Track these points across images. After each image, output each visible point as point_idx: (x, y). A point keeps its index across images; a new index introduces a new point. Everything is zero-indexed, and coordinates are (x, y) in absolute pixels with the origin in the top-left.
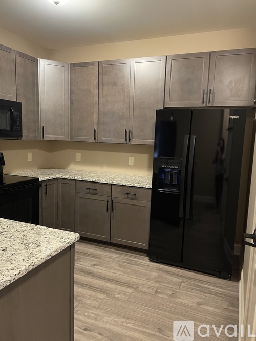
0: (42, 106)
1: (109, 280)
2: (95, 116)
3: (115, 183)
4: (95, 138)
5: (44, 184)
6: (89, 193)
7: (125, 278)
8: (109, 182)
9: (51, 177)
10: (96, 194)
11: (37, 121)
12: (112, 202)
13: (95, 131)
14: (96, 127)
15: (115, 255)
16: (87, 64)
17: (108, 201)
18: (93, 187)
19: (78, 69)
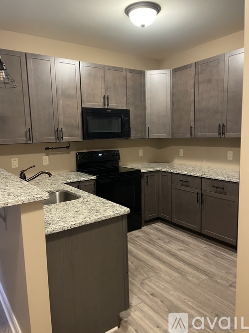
0: (148, 111)
1: (188, 264)
2: (192, 113)
3: (204, 176)
4: (191, 134)
5: (145, 175)
6: (182, 185)
7: (205, 266)
8: (199, 175)
9: (152, 170)
10: (188, 186)
11: (144, 123)
12: (202, 195)
13: (191, 128)
14: (192, 124)
15: (204, 246)
16: (185, 67)
17: (198, 194)
18: (186, 180)
19: (178, 73)
